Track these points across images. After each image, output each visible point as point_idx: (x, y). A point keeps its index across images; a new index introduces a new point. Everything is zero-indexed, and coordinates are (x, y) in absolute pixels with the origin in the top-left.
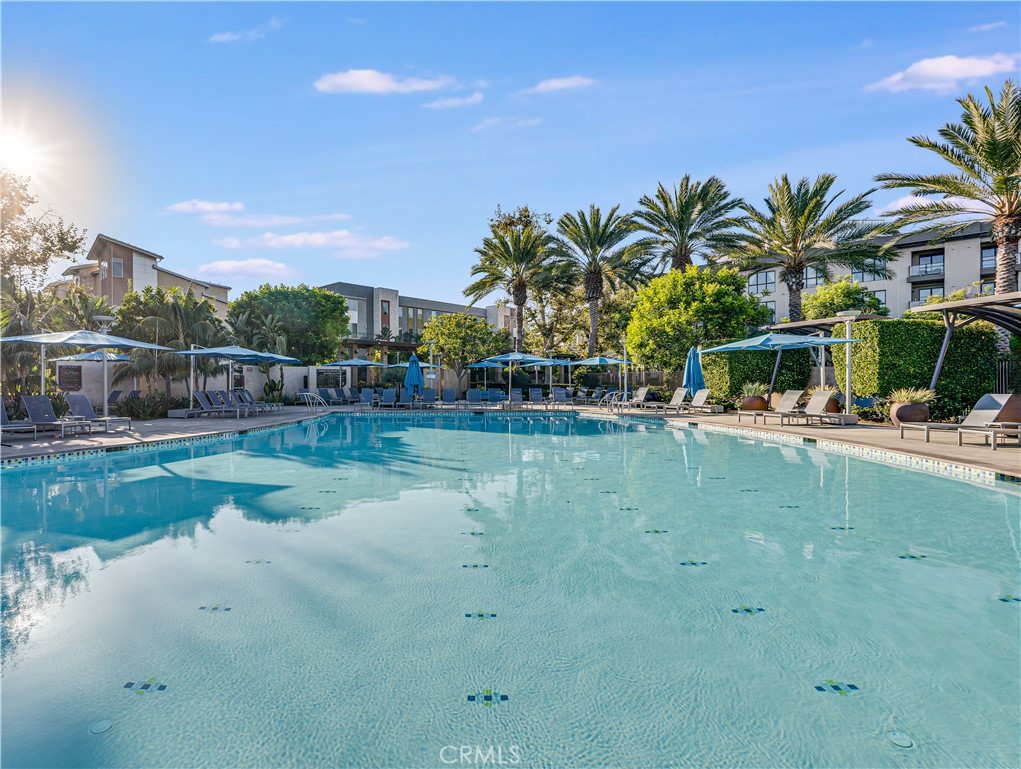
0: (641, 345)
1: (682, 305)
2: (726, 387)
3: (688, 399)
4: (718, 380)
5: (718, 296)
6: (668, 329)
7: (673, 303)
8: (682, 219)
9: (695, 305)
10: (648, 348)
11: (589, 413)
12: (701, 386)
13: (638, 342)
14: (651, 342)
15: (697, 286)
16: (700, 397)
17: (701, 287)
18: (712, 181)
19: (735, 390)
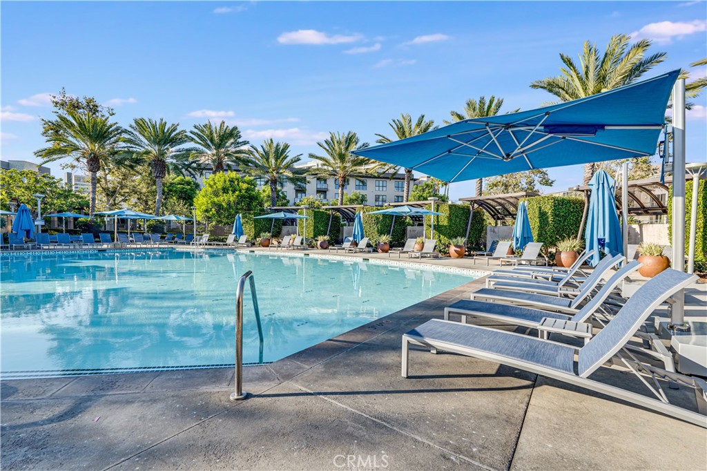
0: (207, 211)
1: (230, 192)
2: (252, 234)
3: (236, 240)
4: (249, 230)
5: (247, 190)
6: (223, 204)
7: (225, 190)
8: (220, 144)
9: (237, 193)
10: (211, 213)
11: (181, 248)
12: (242, 234)
13: (205, 209)
14: (213, 209)
15: (236, 183)
16: (243, 239)
17: (238, 185)
18: (235, 128)
19: (257, 235)
